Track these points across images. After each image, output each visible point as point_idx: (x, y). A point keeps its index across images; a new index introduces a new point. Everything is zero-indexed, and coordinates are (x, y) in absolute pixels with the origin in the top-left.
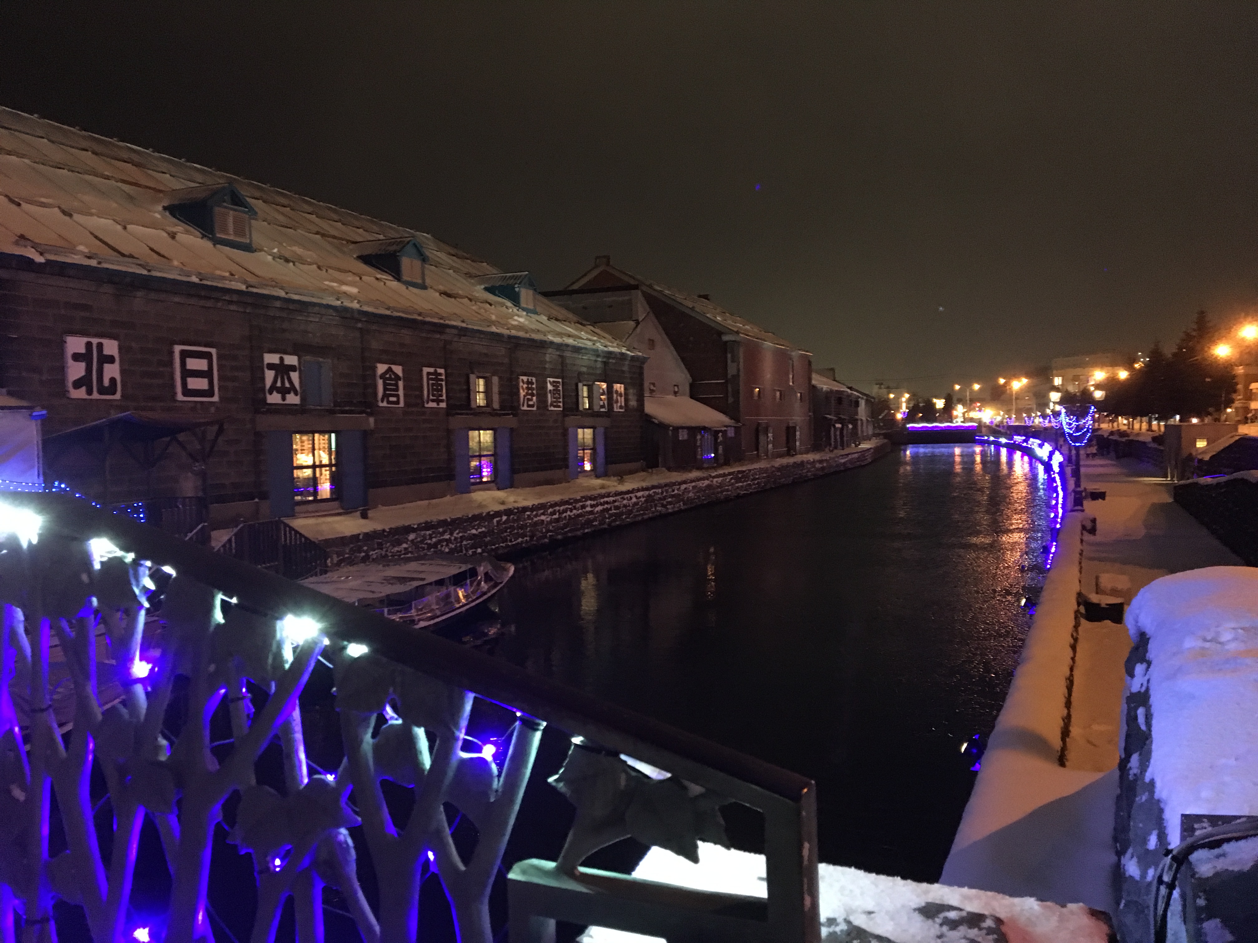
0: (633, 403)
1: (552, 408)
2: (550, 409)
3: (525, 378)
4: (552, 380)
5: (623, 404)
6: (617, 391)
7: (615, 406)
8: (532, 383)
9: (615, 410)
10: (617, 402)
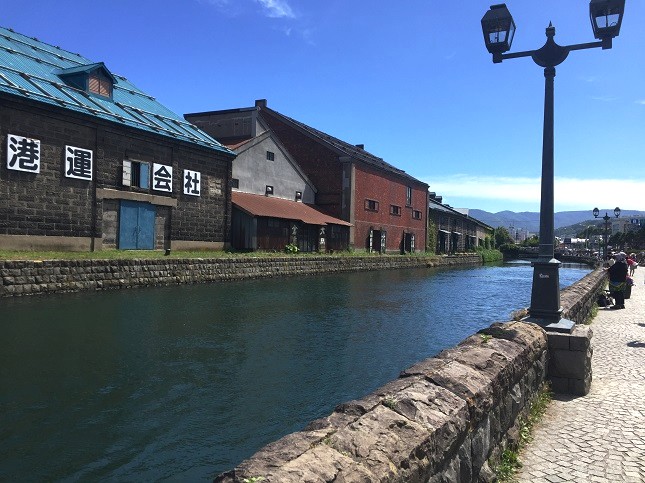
0: (215, 190)
1: (72, 176)
2: (67, 176)
3: (19, 139)
4: (73, 148)
5: (198, 189)
6: (189, 177)
7: (185, 189)
8: (33, 145)
9: (185, 192)
10: (188, 185)
